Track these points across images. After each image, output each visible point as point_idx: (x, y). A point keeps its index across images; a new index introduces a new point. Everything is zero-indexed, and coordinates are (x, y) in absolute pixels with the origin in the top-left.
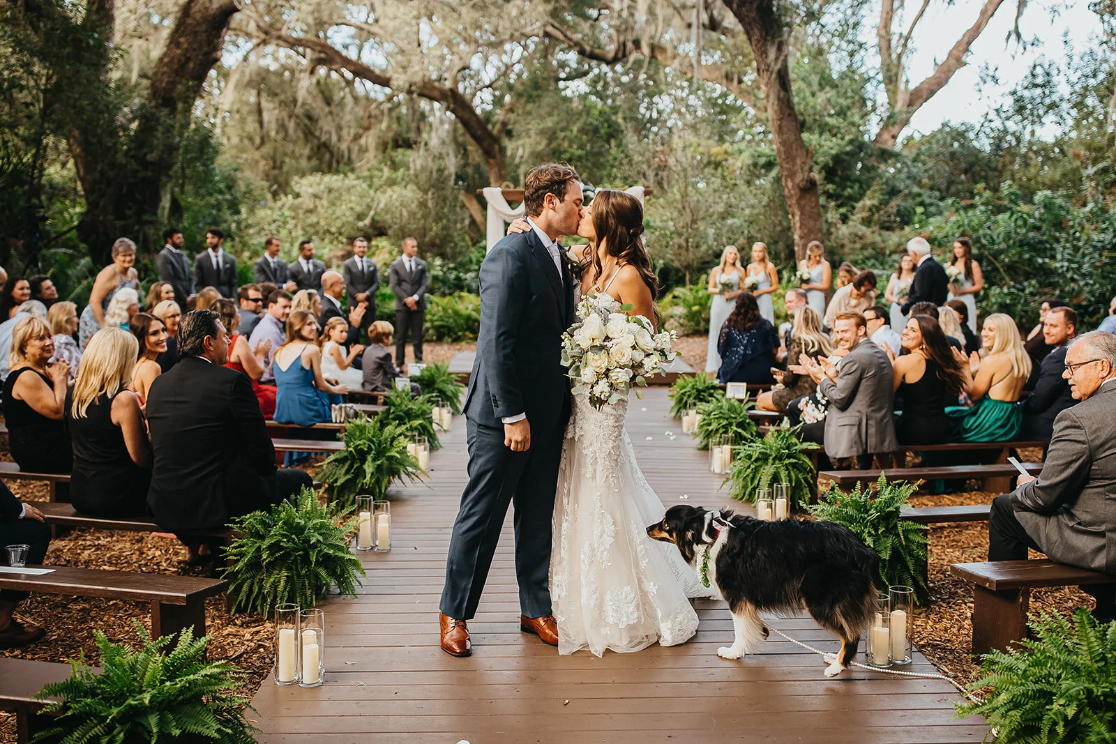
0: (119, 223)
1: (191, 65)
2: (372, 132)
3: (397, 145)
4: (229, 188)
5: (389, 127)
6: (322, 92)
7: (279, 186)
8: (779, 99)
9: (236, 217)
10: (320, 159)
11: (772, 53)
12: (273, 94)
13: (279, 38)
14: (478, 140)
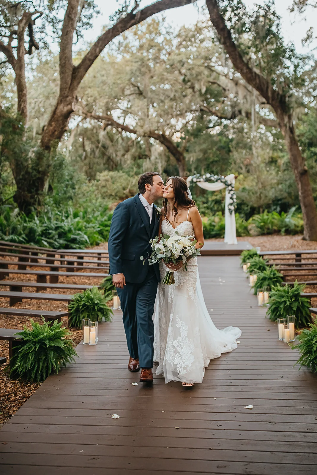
0: (29, 195)
1: (56, 133)
2: (129, 153)
3: (140, 158)
4: (71, 179)
5: (136, 150)
6: (109, 137)
7: (91, 177)
8: (290, 137)
9: (74, 191)
10: (109, 165)
11: (286, 120)
12: (89, 139)
13: (91, 116)
14: (174, 155)
